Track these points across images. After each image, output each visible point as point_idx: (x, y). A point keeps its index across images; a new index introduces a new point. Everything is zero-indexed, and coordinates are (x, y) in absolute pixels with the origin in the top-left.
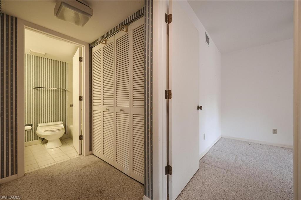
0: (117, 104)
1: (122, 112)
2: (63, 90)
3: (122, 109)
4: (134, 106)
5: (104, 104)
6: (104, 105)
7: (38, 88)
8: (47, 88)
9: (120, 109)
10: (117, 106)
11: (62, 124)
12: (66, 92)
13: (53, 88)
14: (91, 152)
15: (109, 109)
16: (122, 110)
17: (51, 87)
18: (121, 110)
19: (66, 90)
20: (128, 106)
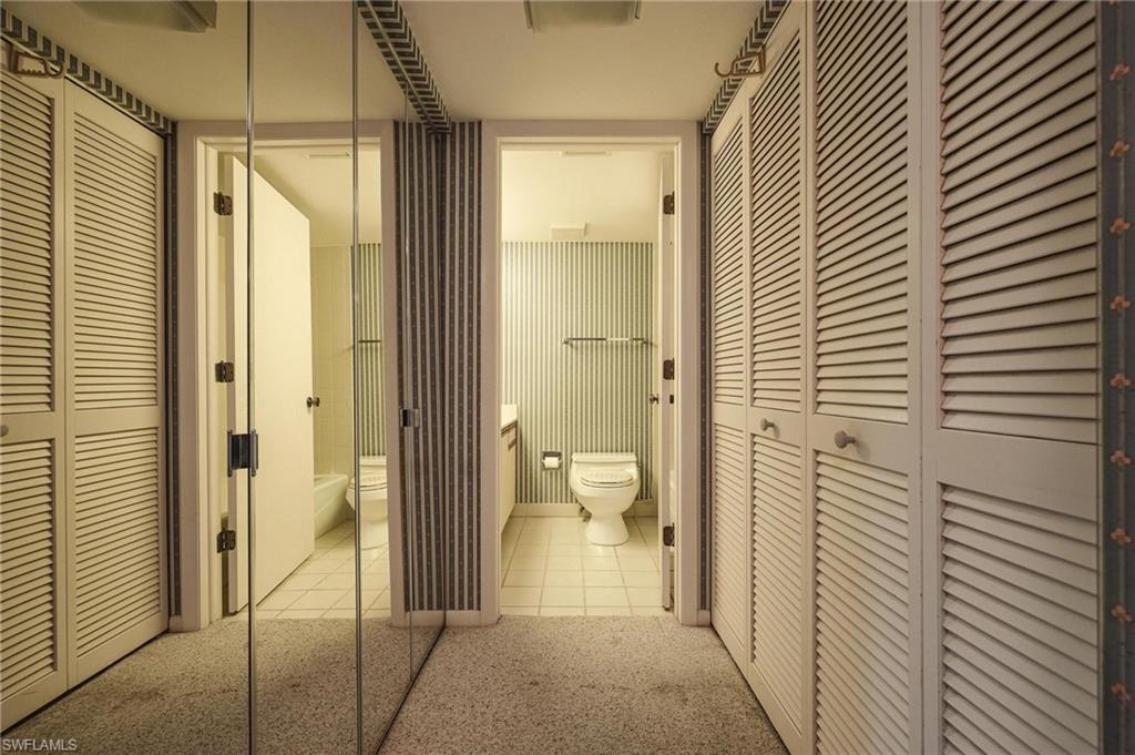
0: (822, 397)
1: (850, 451)
2: (640, 342)
3: (850, 435)
4: (954, 421)
5: (757, 394)
6: (757, 403)
7: (574, 342)
8: (609, 339)
9: (840, 429)
10: (822, 409)
11: (634, 465)
12: (647, 347)
13: (622, 336)
14: (706, 614)
15: (776, 424)
16: (853, 441)
17: (617, 337)
18: (844, 441)
19: (646, 343)
20: (901, 416)
